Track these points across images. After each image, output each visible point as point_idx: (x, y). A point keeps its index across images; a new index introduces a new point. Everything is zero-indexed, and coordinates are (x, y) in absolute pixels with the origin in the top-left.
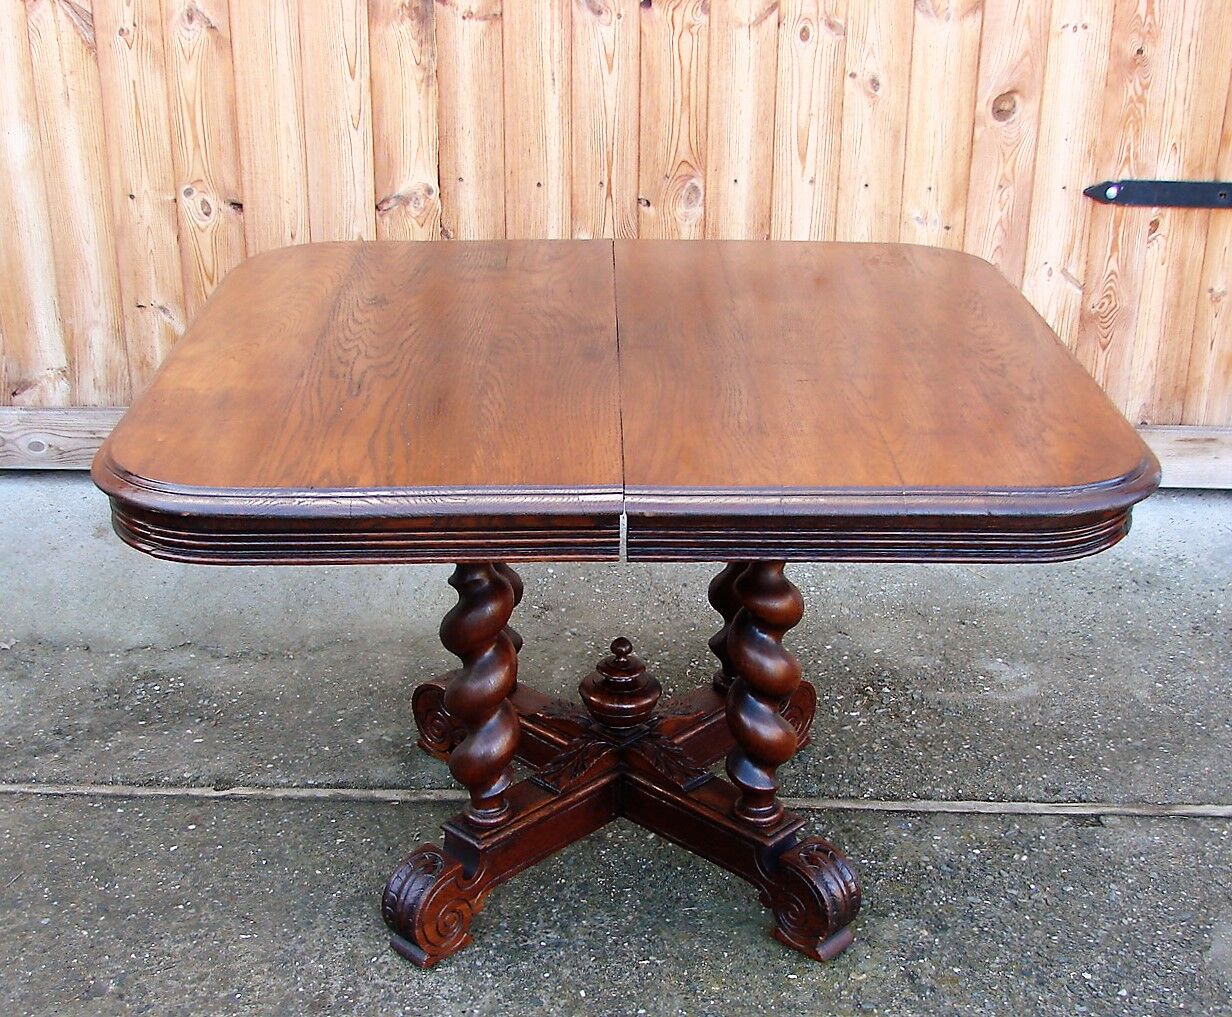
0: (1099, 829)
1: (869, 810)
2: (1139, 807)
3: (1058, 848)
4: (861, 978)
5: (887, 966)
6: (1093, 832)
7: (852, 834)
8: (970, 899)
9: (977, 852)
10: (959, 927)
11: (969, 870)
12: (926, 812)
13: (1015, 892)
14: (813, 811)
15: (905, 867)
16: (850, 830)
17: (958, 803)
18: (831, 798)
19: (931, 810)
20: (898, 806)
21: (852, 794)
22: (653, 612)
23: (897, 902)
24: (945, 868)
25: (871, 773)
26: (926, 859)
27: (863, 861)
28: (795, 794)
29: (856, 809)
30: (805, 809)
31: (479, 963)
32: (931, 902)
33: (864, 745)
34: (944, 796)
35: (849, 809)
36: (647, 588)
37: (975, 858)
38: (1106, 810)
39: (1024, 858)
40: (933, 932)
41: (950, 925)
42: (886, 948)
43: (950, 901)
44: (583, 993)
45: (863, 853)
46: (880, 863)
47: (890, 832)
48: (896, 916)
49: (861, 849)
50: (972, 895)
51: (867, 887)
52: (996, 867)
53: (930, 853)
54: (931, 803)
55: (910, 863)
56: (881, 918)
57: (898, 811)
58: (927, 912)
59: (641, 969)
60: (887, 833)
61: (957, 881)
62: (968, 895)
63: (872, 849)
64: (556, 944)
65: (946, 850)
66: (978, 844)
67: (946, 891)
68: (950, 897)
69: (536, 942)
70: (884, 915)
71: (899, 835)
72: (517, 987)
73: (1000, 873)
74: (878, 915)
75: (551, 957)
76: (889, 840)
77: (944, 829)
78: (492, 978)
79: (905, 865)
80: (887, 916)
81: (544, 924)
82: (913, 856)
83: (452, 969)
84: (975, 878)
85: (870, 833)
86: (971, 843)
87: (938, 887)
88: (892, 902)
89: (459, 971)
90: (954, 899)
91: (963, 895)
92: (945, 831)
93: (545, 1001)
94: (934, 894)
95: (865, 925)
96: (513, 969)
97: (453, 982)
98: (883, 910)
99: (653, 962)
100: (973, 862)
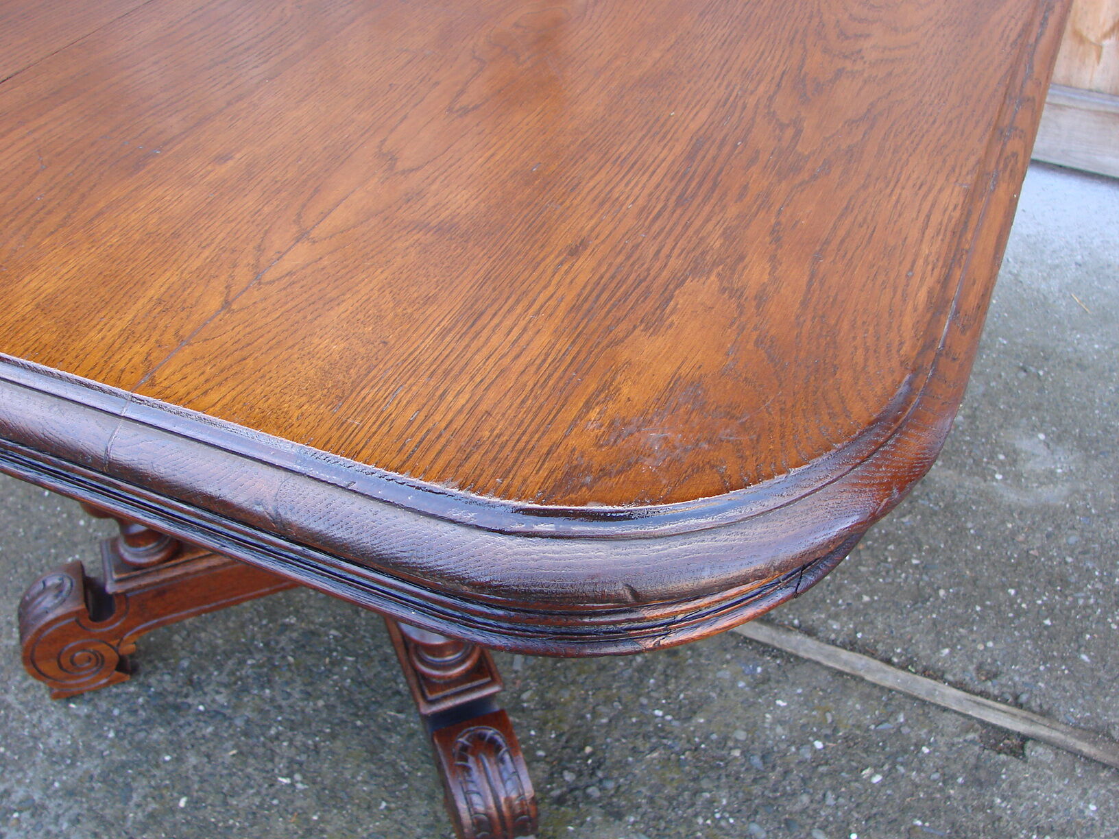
0: (1015, 764)
2: (1094, 743)
3: (936, 776)
6: (1004, 764)
7: (673, 660)
8: (754, 827)
9: (819, 745)
11: (786, 773)
12: (791, 655)
15: (706, 738)
17: (845, 654)
19: (802, 654)
23: (651, 800)
24: (756, 760)
26: (741, 735)
27: (656, 712)
31: (116, 712)
32: (696, 815)
34: (833, 636)
37: (808, 756)
38: (1043, 731)
39: (877, 779)
43: (723, 823)
44: (182, 803)
45: (665, 698)
46: (675, 723)
47: (725, 674)
48: (633, 824)
49: (668, 691)
50: (760, 823)
51: (630, 759)
52: (828, 782)
53: (752, 728)
54: (810, 642)
55: (714, 737)
56: (612, 819)
57: (758, 642)
58: (679, 833)
59: (272, 791)
60: (720, 674)
61: (757, 789)
62: (754, 821)
63: (682, 696)
64: (214, 714)
65: (779, 729)
66: (828, 732)
67: (729, 804)
68: (727, 815)
69: (196, 702)
70: (619, 816)
71: (734, 682)
72: (124, 765)
73: (824, 795)
74: (611, 814)
75: (193, 732)
76: (714, 687)
77: (799, 691)
78: (111, 740)
79: (707, 738)
80: (620, 819)
81: (224, 678)
82: (727, 725)
83: (85, 710)
84: (784, 794)
85: (698, 667)
86: (820, 728)
87: (724, 793)
88: (645, 797)
89: (89, 716)
90: (731, 821)
91: (748, 817)
92: (799, 695)
93: (136, 798)
94: (711, 802)
95: (582, 824)
96: (142, 735)
97: (70, 731)
98: (624, 806)
99: (292, 785)
100: (800, 762)
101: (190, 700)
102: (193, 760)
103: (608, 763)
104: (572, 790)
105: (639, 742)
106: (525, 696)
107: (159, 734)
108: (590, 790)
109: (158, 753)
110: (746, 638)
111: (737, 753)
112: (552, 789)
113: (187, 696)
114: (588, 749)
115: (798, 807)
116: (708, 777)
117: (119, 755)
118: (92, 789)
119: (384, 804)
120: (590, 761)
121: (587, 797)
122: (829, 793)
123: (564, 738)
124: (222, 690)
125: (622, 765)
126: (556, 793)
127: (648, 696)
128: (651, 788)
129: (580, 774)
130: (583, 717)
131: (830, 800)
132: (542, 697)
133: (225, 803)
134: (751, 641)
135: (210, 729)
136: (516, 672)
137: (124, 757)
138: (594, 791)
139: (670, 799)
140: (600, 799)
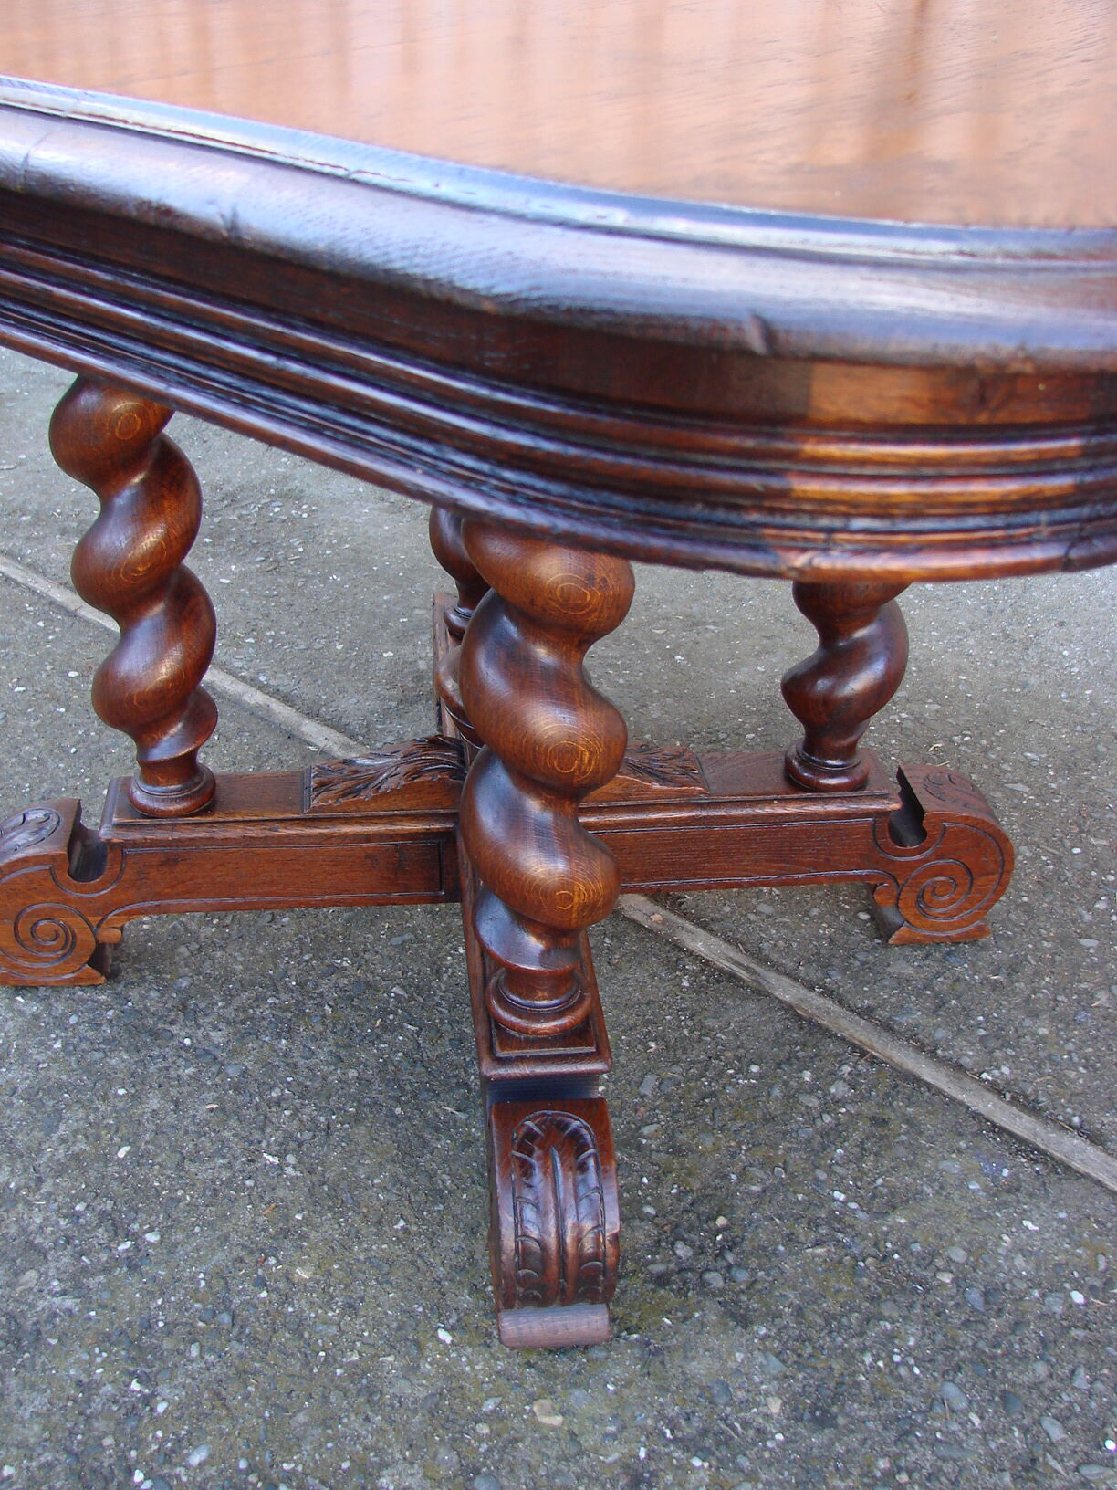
1: (961, 1103)
4: (546, 1420)
5: (623, 1428)
7: (879, 1131)
8: (951, 1390)
9: (1078, 1297)
10: (853, 1440)
12: (1060, 1163)
13: (1056, 1432)
14: (863, 1054)
16: (884, 1122)
18: (921, 1048)
19: (1076, 1165)
20: (1022, 1125)
21: (965, 1061)
22: (979, 643)
23: (799, 1312)
24: (975, 1296)
25: (1043, 1039)
26: (959, 1255)
27: (836, 1194)
28: (867, 1013)
29: (939, 1092)
30: (855, 1047)
31: (73, 1020)
32: (863, 1350)
33: (1084, 986)
35: (928, 1085)
36: (1000, 607)
37: (1058, 1309)
40: (795, 1412)
41: (841, 1421)
42: (664, 1390)
43: (903, 1371)
44: (123, 1152)
45: (854, 1180)
46: (861, 1215)
47: (953, 1166)
48: (763, 1339)
49: (860, 1170)
50: (961, 1386)
51: (781, 1248)
52: (1082, 1353)
53: (978, 1250)
54: (1092, 1152)
55: (917, 1247)
56: (732, 1324)
57: (1011, 1134)
58: (830, 1368)
59: (249, 1168)
60: (943, 1165)
61: (966, 1337)
62: (952, 1381)
63: (880, 1181)
64: (201, 1054)
65: (1019, 1261)
66: (1098, 1283)
67: (918, 1346)
68: (912, 1362)
69: (183, 1033)
70: (745, 1322)
71: (962, 1182)
72: (61, 1086)
73: (1073, 1372)
74: (732, 1316)
75: (167, 1069)
76: (931, 1181)
77: (1062, 1215)
78: (55, 1052)
79: (905, 1247)
80: (745, 1327)
81: (230, 1013)
82: (940, 1237)
83: (34, 1008)
84: (1008, 1353)
85: (913, 1148)
86: (1083, 1276)
87: (914, 1329)
88: (791, 1305)
89: (36, 1017)
90: (917, 1371)
91: (945, 1373)
92: (1061, 1221)
93: (63, 1130)
94: (891, 1337)
95: (685, 1319)
96: (98, 1055)
97: (6, 1029)
98: (755, 1311)
99: (280, 1167)
100: (1042, 1316)
101: (175, 1029)
102: (154, 1103)
103: (747, 1246)
104: (681, 1270)
105: (801, 1229)
106: (646, 1130)
107: (120, 1060)
108: (708, 1276)
109: (111, 1083)
110: (994, 1125)
111: (946, 1278)
112: (652, 1262)
113: (171, 1023)
114: (721, 1221)
115: (1026, 1378)
116: (895, 1301)
117: (58, 1072)
118: (11, 1104)
119: (402, 1223)
120: (719, 1238)
121: (703, 1284)
122: (1081, 1371)
123: (690, 1198)
124: (222, 1026)
125: (766, 1252)
126: (658, 1268)
127: (829, 1170)
128: (803, 1294)
129: (701, 1251)
130: (726, 1177)
131: (1082, 1379)
132: (672, 1137)
133: (180, 1167)
134: (1002, 1130)
135: (190, 1071)
136: (643, 1096)
137: (64, 1077)
138: (716, 1280)
139: (828, 1318)
140: (722, 1292)
